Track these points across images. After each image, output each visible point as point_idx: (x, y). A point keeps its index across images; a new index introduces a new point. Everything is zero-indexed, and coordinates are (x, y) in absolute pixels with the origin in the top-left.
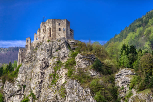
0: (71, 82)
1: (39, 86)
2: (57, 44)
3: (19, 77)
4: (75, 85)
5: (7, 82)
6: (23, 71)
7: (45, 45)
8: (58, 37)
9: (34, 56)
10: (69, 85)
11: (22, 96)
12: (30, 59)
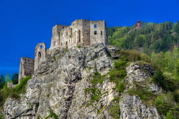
0: (129, 99)
1: (65, 104)
2: (92, 51)
3: (29, 93)
4: (134, 103)
5: (10, 99)
6: (35, 85)
7: (75, 52)
8: (93, 42)
9: (51, 66)
10: (127, 102)
11: (33, 117)
12: (45, 69)
